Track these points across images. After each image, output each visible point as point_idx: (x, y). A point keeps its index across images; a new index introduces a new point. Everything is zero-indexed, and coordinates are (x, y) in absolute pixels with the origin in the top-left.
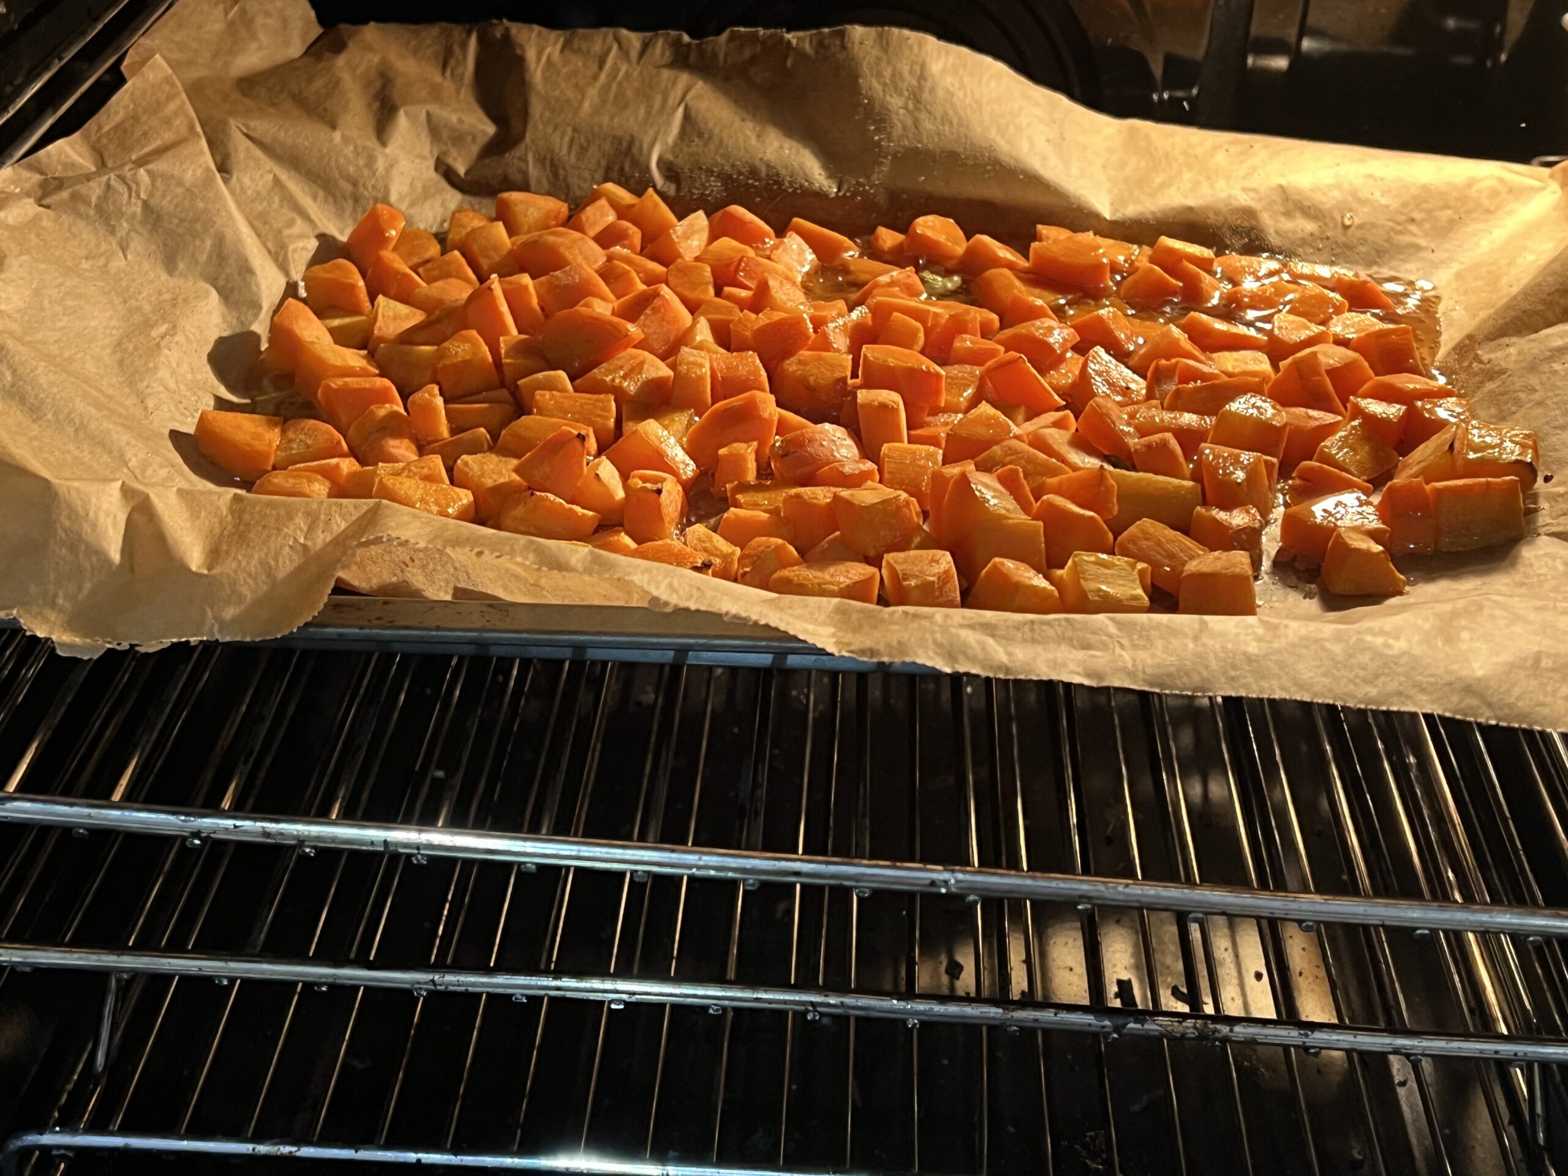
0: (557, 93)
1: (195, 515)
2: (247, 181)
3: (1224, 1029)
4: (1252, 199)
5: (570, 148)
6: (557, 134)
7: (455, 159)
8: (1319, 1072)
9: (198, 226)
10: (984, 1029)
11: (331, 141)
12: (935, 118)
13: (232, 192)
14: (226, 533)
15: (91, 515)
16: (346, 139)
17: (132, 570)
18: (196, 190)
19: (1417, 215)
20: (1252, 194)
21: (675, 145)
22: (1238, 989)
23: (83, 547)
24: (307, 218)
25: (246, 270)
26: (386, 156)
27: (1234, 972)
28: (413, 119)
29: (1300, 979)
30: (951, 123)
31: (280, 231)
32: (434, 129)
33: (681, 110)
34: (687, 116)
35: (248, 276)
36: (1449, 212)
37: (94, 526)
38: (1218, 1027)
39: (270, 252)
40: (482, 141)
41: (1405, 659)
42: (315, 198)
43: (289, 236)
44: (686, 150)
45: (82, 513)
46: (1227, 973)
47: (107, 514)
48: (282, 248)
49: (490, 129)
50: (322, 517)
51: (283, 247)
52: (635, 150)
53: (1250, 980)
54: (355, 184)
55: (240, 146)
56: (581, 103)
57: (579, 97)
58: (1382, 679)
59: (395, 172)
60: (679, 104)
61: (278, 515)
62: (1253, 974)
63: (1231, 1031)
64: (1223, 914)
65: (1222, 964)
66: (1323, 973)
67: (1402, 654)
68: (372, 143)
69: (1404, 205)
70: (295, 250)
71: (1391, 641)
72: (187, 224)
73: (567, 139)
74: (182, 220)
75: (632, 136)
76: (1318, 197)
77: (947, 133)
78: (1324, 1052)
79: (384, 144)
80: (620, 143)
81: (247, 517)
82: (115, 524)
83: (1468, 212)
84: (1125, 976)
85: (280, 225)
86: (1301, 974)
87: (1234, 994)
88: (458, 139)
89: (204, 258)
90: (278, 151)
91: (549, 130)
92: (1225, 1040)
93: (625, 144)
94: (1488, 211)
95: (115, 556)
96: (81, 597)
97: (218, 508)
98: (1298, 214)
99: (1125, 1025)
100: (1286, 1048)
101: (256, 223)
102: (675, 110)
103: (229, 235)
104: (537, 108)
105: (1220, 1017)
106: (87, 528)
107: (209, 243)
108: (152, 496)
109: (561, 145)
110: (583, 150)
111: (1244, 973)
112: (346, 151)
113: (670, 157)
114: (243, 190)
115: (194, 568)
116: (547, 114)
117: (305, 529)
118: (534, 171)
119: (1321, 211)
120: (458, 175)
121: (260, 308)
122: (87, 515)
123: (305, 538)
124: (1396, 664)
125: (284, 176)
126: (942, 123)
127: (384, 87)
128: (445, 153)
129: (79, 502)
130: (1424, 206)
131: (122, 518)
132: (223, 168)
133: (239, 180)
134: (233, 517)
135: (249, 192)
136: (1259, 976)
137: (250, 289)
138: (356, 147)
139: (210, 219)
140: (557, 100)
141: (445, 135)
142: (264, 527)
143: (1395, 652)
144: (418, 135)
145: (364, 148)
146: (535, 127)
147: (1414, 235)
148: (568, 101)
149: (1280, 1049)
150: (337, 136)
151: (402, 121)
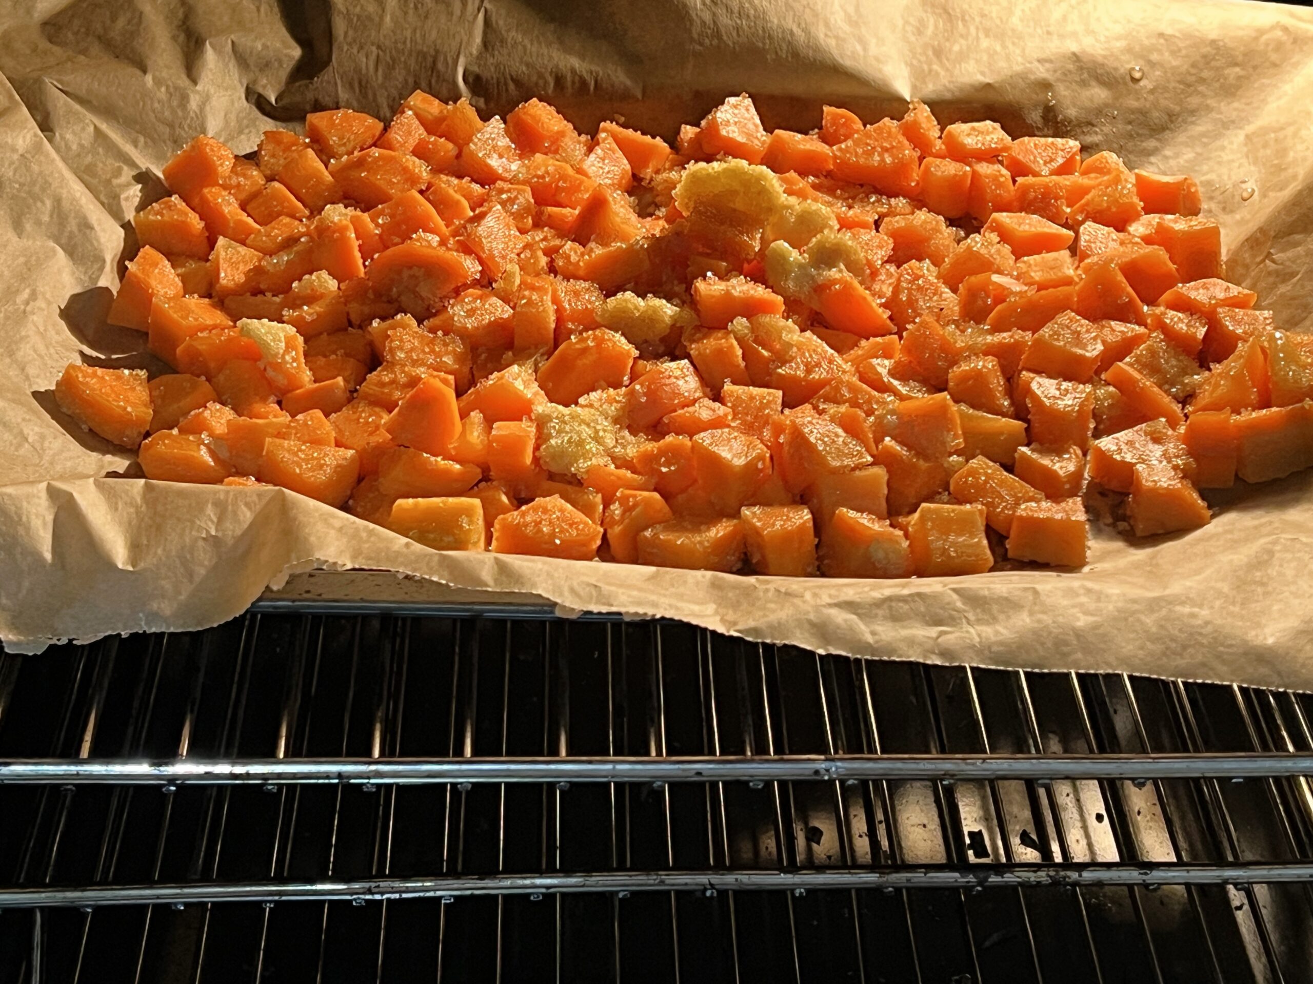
0: (358, 9)
1: (114, 508)
2: (69, 136)
3: (1074, 875)
4: (1048, 70)
5: (376, 70)
6: (363, 53)
7: (264, 87)
8: (1162, 903)
9: (37, 189)
10: (853, 893)
11: (144, 84)
12: (732, 12)
13: (57, 150)
14: (143, 525)
15: (24, 519)
16: (158, 82)
17: (63, 567)
18: (29, 156)
19: (1205, 74)
20: (1048, 65)
21: (480, 57)
22: (1082, 832)
23: (19, 549)
24: (132, 164)
25: (85, 225)
26: (198, 92)
27: (1076, 816)
28: (218, 51)
29: (1139, 818)
30: (748, 16)
31: (109, 182)
32: (241, 58)
33: (481, 16)
34: (487, 22)
35: (88, 231)
36: (1237, 69)
37: (28, 529)
38: (1069, 873)
39: (103, 204)
40: (288, 67)
41: (1209, 629)
42: (135, 144)
43: (119, 186)
44: (491, 60)
45: (16, 518)
46: (1070, 816)
47: (37, 516)
48: (114, 198)
49: (296, 52)
50: (230, 508)
51: (116, 197)
52: (440, 66)
53: (1092, 821)
54: (171, 126)
55: (59, 102)
56: (381, 18)
57: (380, 12)
58: (1190, 650)
59: (208, 108)
60: (479, 10)
61: (190, 505)
62: (1094, 816)
63: (1080, 876)
64: (1067, 778)
65: (1065, 809)
66: (1158, 809)
67: (1207, 623)
68: (184, 81)
69: (1193, 65)
70: (127, 199)
71: (1196, 610)
72: (26, 188)
73: (373, 58)
74: (22, 185)
75: (437, 52)
76: (1111, 63)
77: (746, 28)
78: (1165, 887)
79: (195, 82)
80: (425, 58)
81: (160, 508)
82: (45, 524)
83: (1255, 68)
84: (976, 828)
85: (108, 176)
86: (1139, 813)
87: (1078, 837)
88: (265, 66)
89: (46, 218)
90: (95, 103)
91: (355, 51)
92: (1075, 884)
93: (430, 60)
94: (1275, 65)
95: (48, 556)
96: (20, 596)
97: (133, 498)
98: (1093, 83)
99: (986, 879)
100: (1130, 887)
101: (86, 177)
102: (476, 16)
103: (64, 193)
104: (340, 26)
105: (1068, 863)
106: (22, 532)
107: (49, 203)
108: (76, 495)
109: (366, 63)
110: (391, 67)
111: (1087, 816)
112: (158, 94)
113: (475, 69)
114: (68, 148)
115: (120, 566)
116: (351, 33)
117: (215, 520)
118: (343, 95)
119: (1115, 78)
120: (270, 103)
121: (104, 261)
122: (20, 520)
123: (217, 530)
124: (1201, 634)
125: (104, 127)
126: (740, 17)
127: (186, 17)
128: (255, 82)
129: (13, 508)
130: (1213, 63)
131: (50, 518)
132: (46, 126)
133: (62, 138)
134: (148, 507)
135: (74, 147)
136: (1099, 818)
137: (92, 244)
138: (168, 87)
139: (46, 182)
140: (359, 17)
141: (251, 62)
142: (179, 519)
143: (1200, 622)
144: (226, 65)
145: (176, 88)
146: (340, 48)
147: (1204, 96)
148: (369, 18)
149: (1125, 888)
150: (149, 79)
151: (210, 54)
